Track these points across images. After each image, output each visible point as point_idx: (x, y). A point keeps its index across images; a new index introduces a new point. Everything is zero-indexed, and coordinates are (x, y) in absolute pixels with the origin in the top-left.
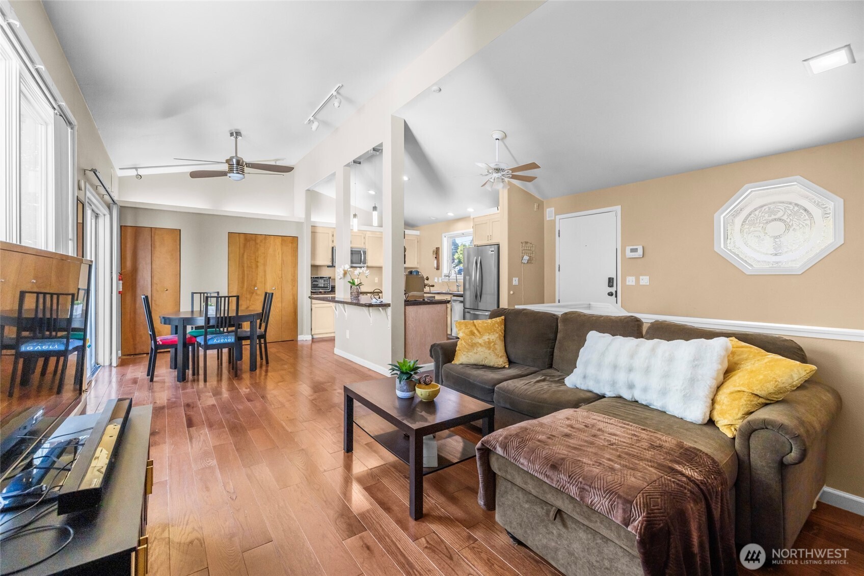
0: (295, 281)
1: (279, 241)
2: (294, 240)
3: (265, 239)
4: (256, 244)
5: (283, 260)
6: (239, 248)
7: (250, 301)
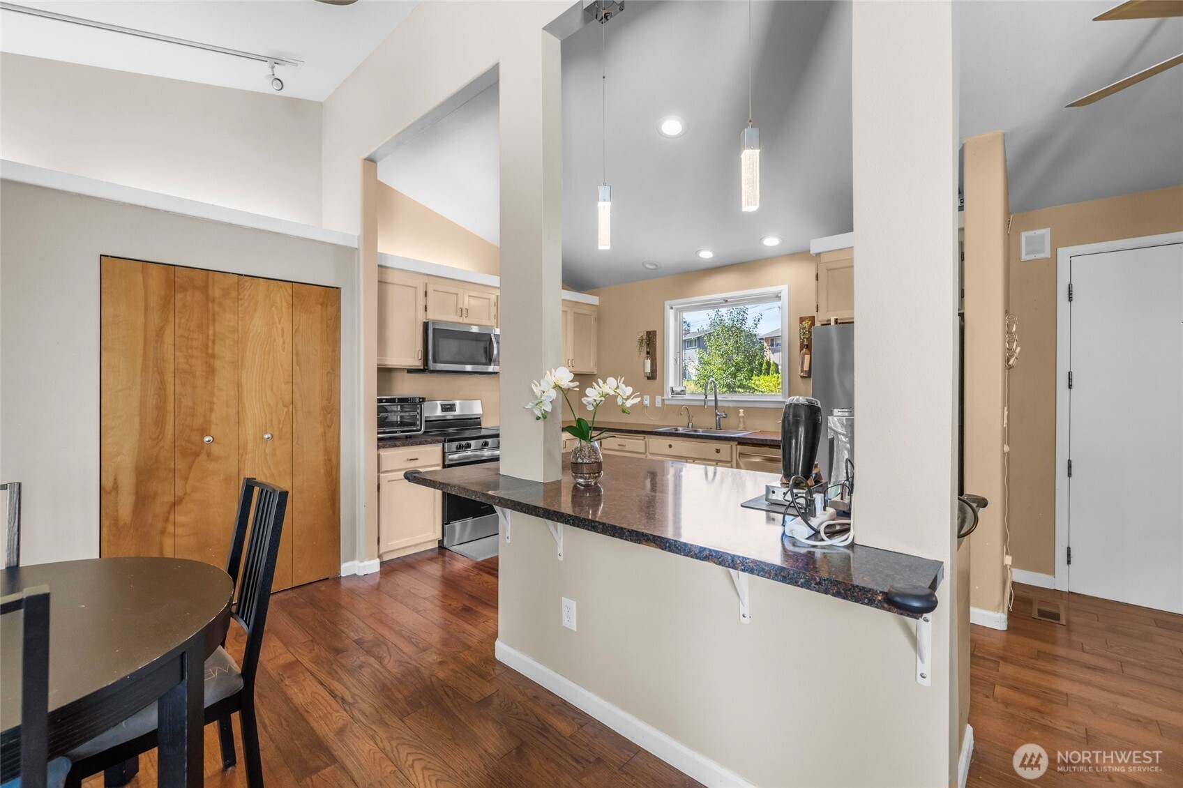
0: (331, 412)
1: (282, 297)
2: (330, 296)
3: (238, 286)
4: (208, 299)
5: (295, 353)
6: (146, 309)
7: (186, 479)
